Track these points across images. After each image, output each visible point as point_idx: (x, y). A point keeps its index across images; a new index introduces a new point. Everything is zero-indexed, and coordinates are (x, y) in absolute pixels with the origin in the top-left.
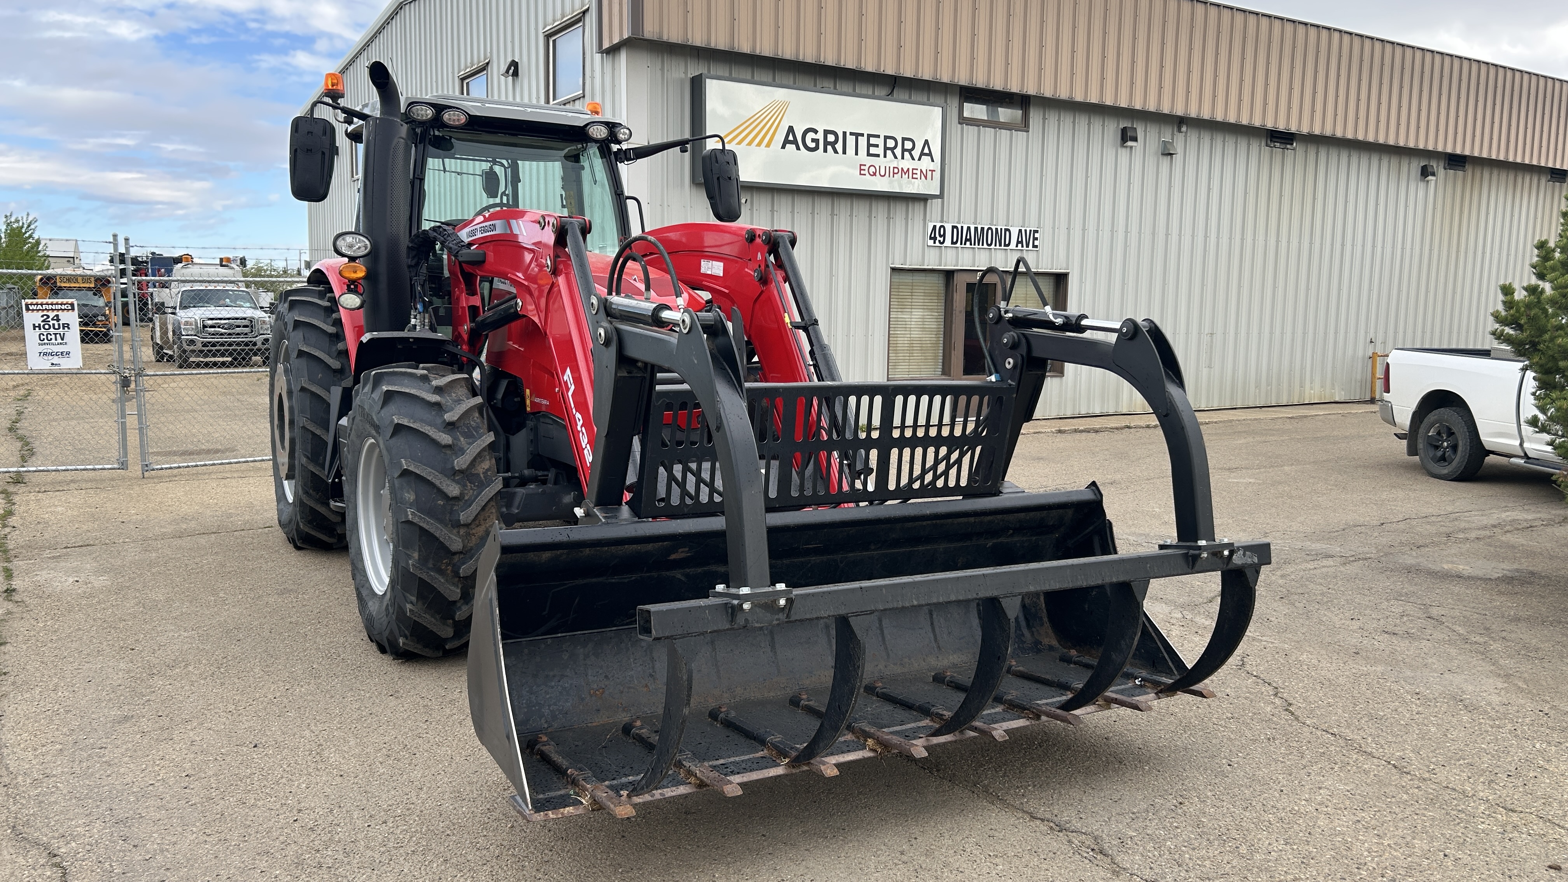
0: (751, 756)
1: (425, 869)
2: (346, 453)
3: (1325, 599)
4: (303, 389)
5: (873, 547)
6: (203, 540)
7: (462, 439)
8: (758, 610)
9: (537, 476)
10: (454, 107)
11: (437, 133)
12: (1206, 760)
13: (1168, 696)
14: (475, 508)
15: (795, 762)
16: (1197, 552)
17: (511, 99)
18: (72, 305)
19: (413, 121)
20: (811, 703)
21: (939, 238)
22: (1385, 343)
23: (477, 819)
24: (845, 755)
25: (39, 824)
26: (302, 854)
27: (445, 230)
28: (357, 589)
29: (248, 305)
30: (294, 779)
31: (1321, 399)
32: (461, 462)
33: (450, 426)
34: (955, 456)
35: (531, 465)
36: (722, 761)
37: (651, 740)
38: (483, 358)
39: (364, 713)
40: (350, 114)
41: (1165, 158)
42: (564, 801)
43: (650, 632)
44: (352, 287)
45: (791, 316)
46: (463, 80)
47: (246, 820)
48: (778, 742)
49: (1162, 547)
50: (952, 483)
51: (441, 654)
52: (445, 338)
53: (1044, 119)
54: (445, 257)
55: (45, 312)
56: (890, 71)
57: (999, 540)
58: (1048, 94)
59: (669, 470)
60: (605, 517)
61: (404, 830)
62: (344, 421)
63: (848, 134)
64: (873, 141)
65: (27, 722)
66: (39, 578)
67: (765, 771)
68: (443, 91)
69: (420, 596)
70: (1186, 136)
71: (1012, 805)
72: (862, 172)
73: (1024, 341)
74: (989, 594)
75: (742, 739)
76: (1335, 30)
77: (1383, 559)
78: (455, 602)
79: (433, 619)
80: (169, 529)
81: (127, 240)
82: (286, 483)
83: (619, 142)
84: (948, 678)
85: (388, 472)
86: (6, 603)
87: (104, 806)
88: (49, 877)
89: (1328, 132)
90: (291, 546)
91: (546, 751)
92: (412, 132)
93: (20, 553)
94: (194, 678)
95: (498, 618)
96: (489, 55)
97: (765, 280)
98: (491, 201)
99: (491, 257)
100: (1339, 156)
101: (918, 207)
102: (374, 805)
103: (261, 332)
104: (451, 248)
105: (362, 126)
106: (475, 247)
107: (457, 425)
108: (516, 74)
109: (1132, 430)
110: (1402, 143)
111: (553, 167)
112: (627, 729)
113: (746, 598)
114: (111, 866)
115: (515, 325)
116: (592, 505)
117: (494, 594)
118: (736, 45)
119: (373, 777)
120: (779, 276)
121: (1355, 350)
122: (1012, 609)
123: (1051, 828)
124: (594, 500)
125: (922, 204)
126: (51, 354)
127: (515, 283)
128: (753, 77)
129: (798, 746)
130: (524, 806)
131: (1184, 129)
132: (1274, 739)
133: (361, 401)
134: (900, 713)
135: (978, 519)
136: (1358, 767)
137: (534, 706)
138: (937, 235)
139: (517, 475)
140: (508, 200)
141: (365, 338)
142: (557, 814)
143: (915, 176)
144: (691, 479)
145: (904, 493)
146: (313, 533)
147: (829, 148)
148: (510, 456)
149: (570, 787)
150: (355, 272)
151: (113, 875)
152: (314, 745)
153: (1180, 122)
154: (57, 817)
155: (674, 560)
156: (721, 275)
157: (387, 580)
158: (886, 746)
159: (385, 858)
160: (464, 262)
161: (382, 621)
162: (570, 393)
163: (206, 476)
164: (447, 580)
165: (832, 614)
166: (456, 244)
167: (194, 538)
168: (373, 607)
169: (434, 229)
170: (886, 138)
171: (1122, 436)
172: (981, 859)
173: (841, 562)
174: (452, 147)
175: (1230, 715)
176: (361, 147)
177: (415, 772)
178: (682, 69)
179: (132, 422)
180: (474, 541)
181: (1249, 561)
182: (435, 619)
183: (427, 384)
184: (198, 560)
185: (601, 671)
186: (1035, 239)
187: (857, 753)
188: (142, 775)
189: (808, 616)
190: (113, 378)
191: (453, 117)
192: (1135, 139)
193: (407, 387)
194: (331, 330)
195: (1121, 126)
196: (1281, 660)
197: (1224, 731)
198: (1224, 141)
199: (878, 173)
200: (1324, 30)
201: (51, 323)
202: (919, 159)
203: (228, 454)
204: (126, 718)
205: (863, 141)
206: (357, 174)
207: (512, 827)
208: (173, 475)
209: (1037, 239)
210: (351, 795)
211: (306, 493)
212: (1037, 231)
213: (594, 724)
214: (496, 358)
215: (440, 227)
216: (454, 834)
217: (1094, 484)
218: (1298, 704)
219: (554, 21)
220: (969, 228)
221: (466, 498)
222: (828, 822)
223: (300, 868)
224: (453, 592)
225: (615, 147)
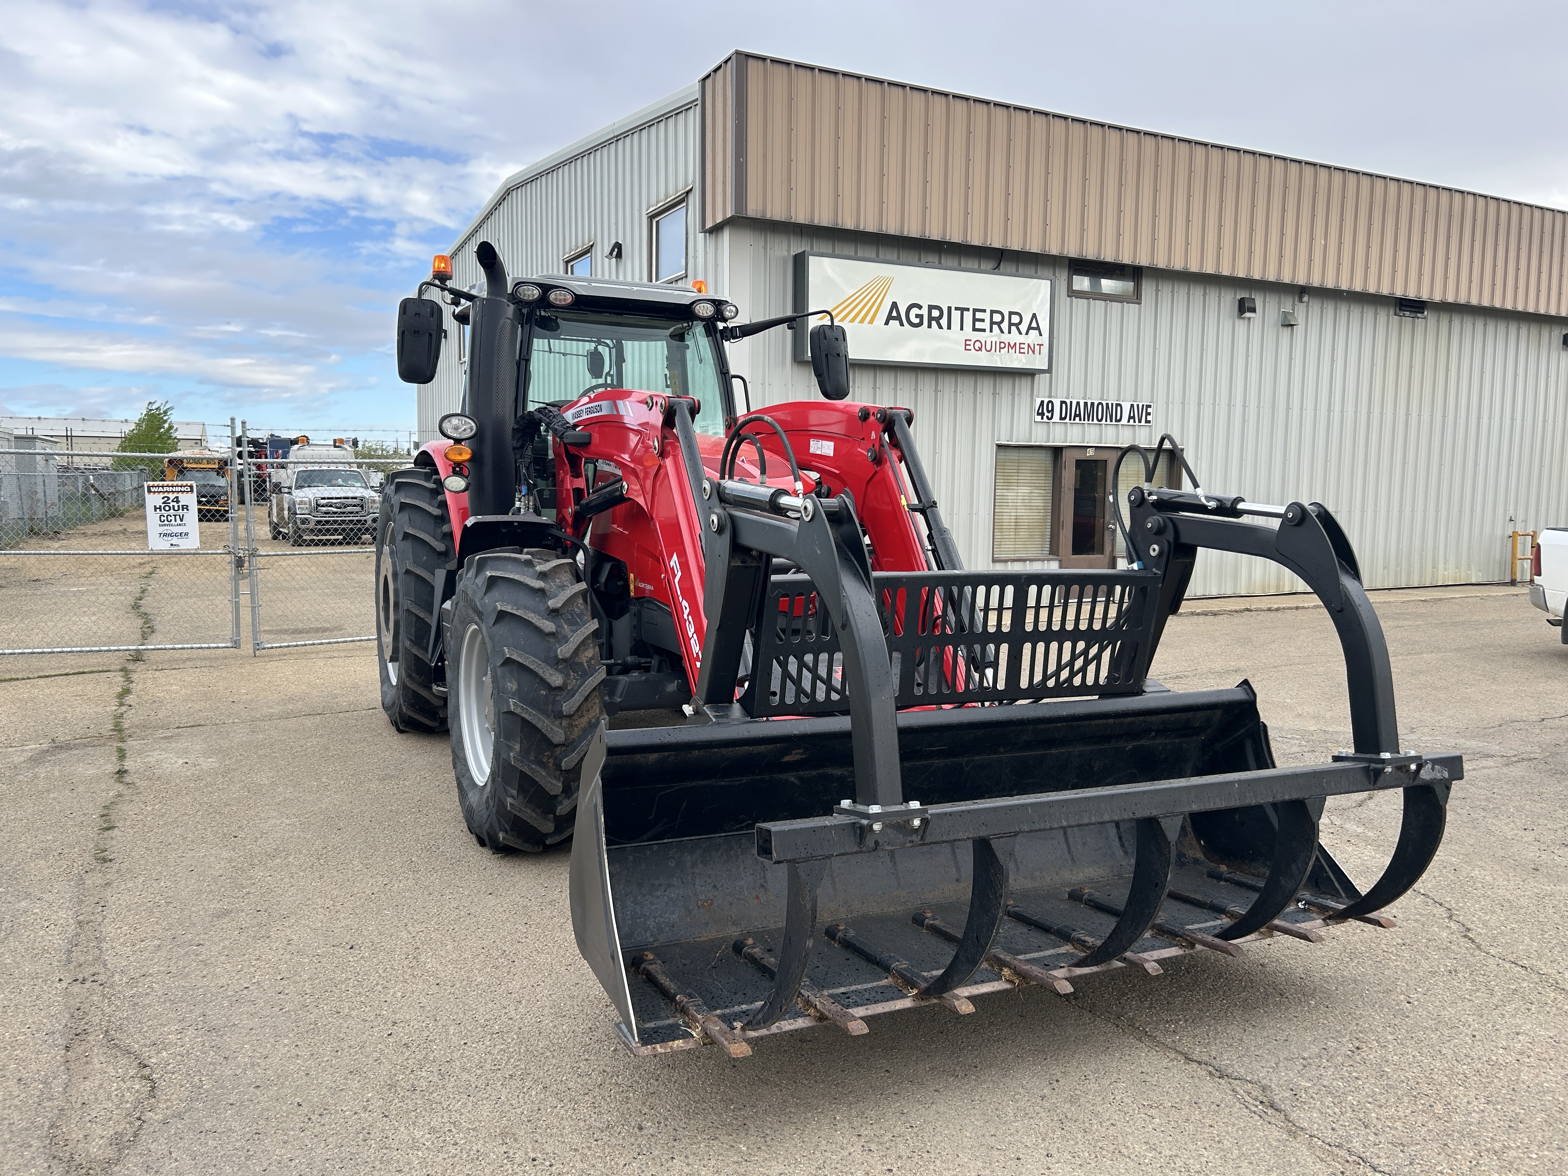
0: (875, 984)
1: (523, 1098)
2: (449, 638)
3: (1491, 806)
4: (408, 572)
5: (1002, 750)
6: (309, 722)
7: (566, 627)
8: (889, 831)
9: (640, 663)
10: (561, 287)
11: (543, 313)
12: (1380, 995)
13: (1337, 923)
14: (578, 698)
15: (924, 994)
16: (1380, 766)
17: (614, 278)
18: (191, 487)
19: (521, 301)
20: (937, 922)
21: (1046, 414)
22: (1526, 521)
23: (578, 1039)
24: (979, 986)
25: (132, 1030)
26: (395, 1075)
27: (550, 411)
28: (458, 779)
29: (359, 484)
30: (390, 986)
31: (1456, 581)
32: (564, 651)
33: (554, 613)
34: (1094, 651)
35: (634, 651)
36: (843, 990)
37: (764, 962)
38: (587, 541)
39: (462, 913)
40: (458, 296)
41: (1285, 329)
42: (672, 1033)
43: (771, 853)
44: (458, 469)
45: (908, 498)
46: (567, 262)
47: (340, 1032)
48: (905, 969)
49: (1336, 759)
50: (1090, 681)
51: (541, 849)
52: (550, 522)
53: (1157, 290)
54: (550, 438)
55: (166, 494)
56: (996, 245)
57: (1141, 743)
58: (1162, 265)
59: (784, 665)
60: (716, 717)
61: (501, 1050)
62: (447, 605)
63: (953, 309)
64: (979, 315)
65: (128, 914)
66: (150, 759)
67: (891, 1003)
68: (548, 271)
69: (521, 790)
70: (1307, 307)
71: (1162, 1043)
72: (968, 347)
73: (1170, 525)
74: (1146, 813)
75: (864, 964)
76: (1468, 193)
77: (1550, 759)
78: (556, 796)
79: (533, 814)
80: (277, 710)
81: (243, 423)
82: (390, 665)
83: (725, 320)
84: (1086, 896)
85: (491, 660)
86: (117, 785)
87: (198, 1012)
88: (137, 1091)
89: (1462, 300)
90: (394, 729)
91: (653, 971)
92: (519, 314)
93: (134, 733)
94: (294, 870)
95: (603, 826)
96: (593, 237)
97: (879, 460)
98: (594, 382)
99: (596, 438)
100: (1474, 324)
101: (1025, 382)
102: (471, 1020)
103: (371, 511)
104: (556, 430)
105: (469, 307)
106: (580, 428)
107: (561, 612)
108: (619, 256)
109: (1252, 613)
110: (1542, 311)
111: (656, 346)
112: (738, 947)
113: (876, 817)
114: (201, 1081)
115: (620, 508)
116: (701, 703)
117: (599, 800)
118: (840, 222)
119: (470, 987)
120: (894, 455)
121: (1493, 529)
122: (1172, 829)
123: (1210, 1073)
124: (704, 697)
125: (1029, 379)
126: (171, 535)
127: (621, 465)
128: (856, 253)
129: (925, 974)
130: (628, 1035)
131: (1305, 299)
132: (1455, 971)
133: (465, 586)
134: (1036, 937)
135: (1117, 721)
136: (1557, 1008)
137: (639, 918)
138: (1045, 410)
139: (620, 662)
140: (612, 380)
141: (470, 522)
142: (665, 1048)
143: (1022, 351)
144: (807, 675)
145: (1037, 692)
146: (416, 716)
147: (934, 323)
148: (613, 641)
149: (679, 1016)
150: (461, 454)
151: (202, 1091)
152: (410, 947)
153: (1301, 291)
154: (150, 1022)
155: (788, 762)
156: (832, 455)
157: (488, 771)
158: (1024, 978)
159: (481, 1083)
160: (570, 444)
161: (482, 815)
162: (677, 580)
163: (314, 656)
164: (548, 774)
165: (971, 836)
166: (562, 426)
167: (300, 719)
168: (473, 798)
169: (539, 410)
170: (992, 312)
171: (1243, 620)
172: (1134, 1110)
173: (967, 766)
174: (558, 327)
175: (1400, 941)
176: (468, 328)
177: (514, 983)
178: (785, 247)
179: (245, 600)
180: (576, 732)
181: (1439, 776)
182: (536, 813)
183: (531, 569)
184: (302, 742)
185: (709, 881)
186: (1148, 414)
187: (992, 984)
188: (237, 977)
189: (945, 838)
190: (228, 558)
191: (559, 297)
192: (1253, 310)
193: (511, 572)
194: (436, 512)
195: (1239, 297)
196: (1450, 875)
197: (1396, 960)
198: (1349, 311)
199: (983, 348)
200: (1457, 194)
201: (171, 505)
202: (1027, 333)
203: (336, 632)
204: (227, 913)
205: (968, 316)
206: (464, 357)
207: (616, 1050)
208: (283, 654)
209: (1150, 414)
210: (448, 1007)
211: (409, 676)
212: (1150, 406)
213: (702, 939)
214: (600, 540)
215: (545, 408)
216: (553, 1057)
217: (1246, 682)
218: (1478, 930)
219: (658, 202)
220: (1078, 403)
221: (569, 688)
222: (957, 1057)
223: (393, 1090)
224: (554, 786)
225: (721, 325)
